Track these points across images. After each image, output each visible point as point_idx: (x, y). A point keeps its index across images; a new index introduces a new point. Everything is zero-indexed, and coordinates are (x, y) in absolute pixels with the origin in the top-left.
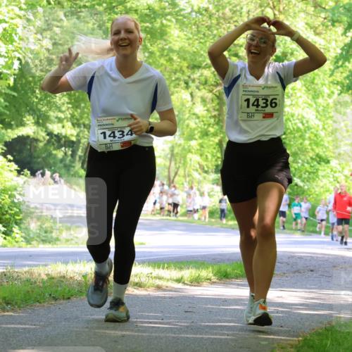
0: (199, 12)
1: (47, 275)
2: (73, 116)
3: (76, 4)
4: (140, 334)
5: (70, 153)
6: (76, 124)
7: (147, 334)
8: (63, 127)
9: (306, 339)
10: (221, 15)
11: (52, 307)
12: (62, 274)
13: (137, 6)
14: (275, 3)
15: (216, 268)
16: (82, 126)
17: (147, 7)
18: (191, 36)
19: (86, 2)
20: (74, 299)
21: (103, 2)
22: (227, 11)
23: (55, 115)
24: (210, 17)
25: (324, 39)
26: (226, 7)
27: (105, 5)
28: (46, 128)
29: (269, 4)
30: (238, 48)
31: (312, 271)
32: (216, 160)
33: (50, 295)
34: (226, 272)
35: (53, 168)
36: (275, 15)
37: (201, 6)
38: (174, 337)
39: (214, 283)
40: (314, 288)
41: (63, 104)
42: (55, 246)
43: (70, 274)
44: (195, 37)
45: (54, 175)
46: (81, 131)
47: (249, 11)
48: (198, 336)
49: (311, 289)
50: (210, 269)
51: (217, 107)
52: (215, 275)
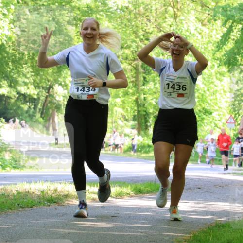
0: (122, 9)
1: (17, 191)
2: (34, 81)
3: (37, 4)
4: (81, 232)
5: (33, 106)
6: (37, 86)
7: (86, 232)
8: (28, 88)
9: (195, 236)
10: (137, 11)
11: (20, 213)
12: (27, 190)
13: (79, 5)
14: (175, 4)
15: (133, 186)
16: (41, 88)
17: (86, 6)
18: (117, 26)
19: (44, 2)
20: (35, 207)
21: (56, 2)
22: (141, 9)
23: (22, 80)
24: (130, 13)
25: (208, 28)
26: (141, 6)
27: (57, 4)
28: (17, 89)
29: (170, 4)
30: (149, 34)
31: (199, 188)
32: (134, 112)
33: (19, 205)
34: (140, 189)
35: (21, 117)
36: (174, 11)
37: (124, 5)
38: (104, 234)
39: (132, 196)
40: (201, 201)
41: (28, 72)
42: (22, 171)
43: (32, 191)
44: (120, 27)
45: (22, 122)
46: (40, 91)
47: (156, 9)
48: (121, 233)
49: (199, 201)
50: (129, 187)
51: (134, 75)
52: (132, 191)
